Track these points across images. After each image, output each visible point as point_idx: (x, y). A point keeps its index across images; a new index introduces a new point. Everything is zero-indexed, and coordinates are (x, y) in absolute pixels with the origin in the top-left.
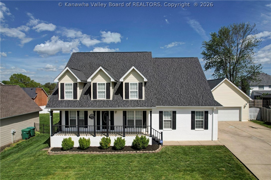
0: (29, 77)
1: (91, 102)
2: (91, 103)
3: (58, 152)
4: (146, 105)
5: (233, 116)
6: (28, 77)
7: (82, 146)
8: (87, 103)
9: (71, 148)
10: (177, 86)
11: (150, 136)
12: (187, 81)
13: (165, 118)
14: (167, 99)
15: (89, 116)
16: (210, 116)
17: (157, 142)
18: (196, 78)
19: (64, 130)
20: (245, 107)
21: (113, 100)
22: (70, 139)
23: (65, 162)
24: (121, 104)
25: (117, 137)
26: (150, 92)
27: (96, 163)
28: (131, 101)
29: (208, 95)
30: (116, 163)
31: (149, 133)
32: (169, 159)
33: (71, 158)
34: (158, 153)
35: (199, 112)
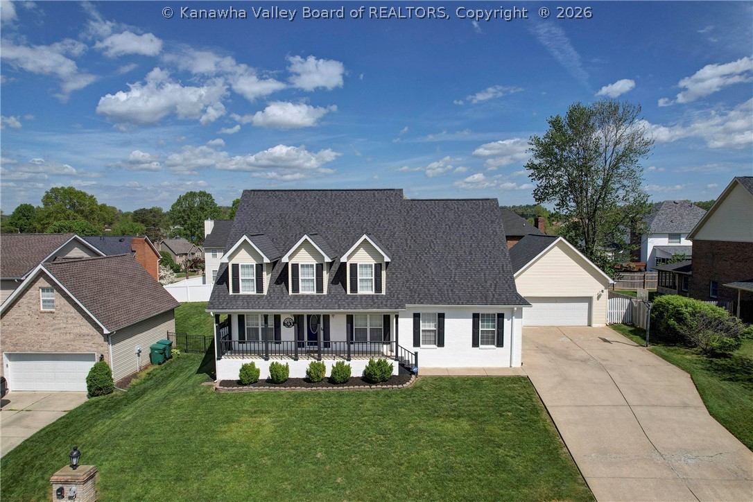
0: (92, 196)
1: (288, 298)
2: (288, 300)
3: (234, 388)
4: (388, 305)
5: (574, 316)
6: (90, 195)
7: (275, 377)
8: (282, 300)
9: (256, 382)
10: (450, 265)
11: (396, 360)
12: (470, 253)
13: (423, 326)
14: (429, 290)
15: (284, 323)
16: (507, 323)
17: (408, 369)
18: (488, 246)
19: (237, 349)
20: (599, 297)
21: (328, 295)
22: (253, 364)
23: (252, 403)
24: (344, 303)
25: (336, 361)
26: (397, 280)
27: (304, 404)
28: (362, 296)
29: (507, 282)
30: (335, 405)
31: (394, 354)
32: (425, 398)
33: (259, 397)
34: (408, 389)
35: (488, 315)
